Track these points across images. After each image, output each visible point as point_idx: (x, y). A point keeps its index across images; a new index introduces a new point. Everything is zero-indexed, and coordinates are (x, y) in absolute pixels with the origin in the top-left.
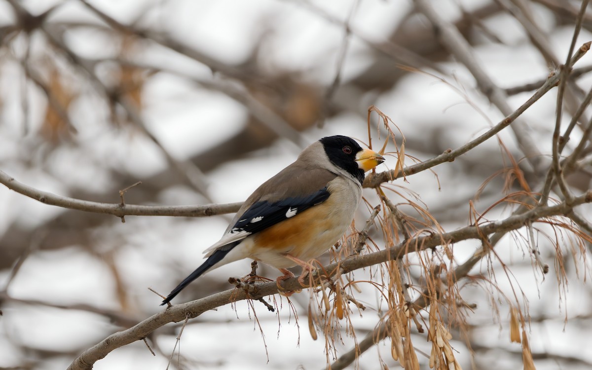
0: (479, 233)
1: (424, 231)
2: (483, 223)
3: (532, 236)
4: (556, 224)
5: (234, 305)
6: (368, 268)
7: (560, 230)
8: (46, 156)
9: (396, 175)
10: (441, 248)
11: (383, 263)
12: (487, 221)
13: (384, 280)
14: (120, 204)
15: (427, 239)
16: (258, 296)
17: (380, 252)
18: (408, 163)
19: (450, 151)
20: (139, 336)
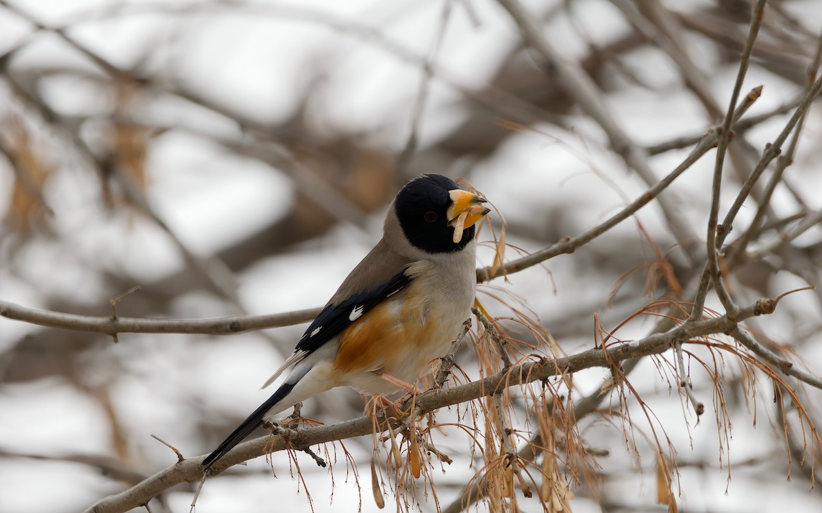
0: (607, 359)
1: (532, 355)
2: (613, 344)
3: (681, 363)
4: (714, 345)
5: (269, 458)
6: (454, 407)
7: (721, 354)
8: (13, 253)
9: (494, 273)
10: (556, 379)
11: (476, 400)
12: (619, 342)
13: (476, 423)
14: (112, 317)
15: (536, 366)
16: (303, 445)
17: (471, 384)
18: (511, 256)
19: (568, 240)
20: (139, 501)
